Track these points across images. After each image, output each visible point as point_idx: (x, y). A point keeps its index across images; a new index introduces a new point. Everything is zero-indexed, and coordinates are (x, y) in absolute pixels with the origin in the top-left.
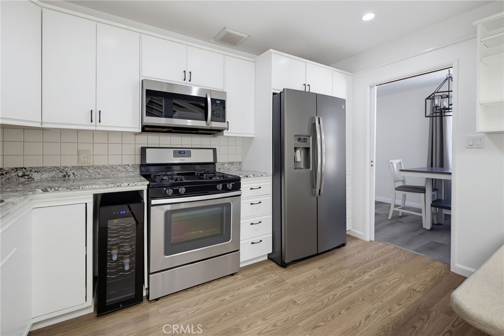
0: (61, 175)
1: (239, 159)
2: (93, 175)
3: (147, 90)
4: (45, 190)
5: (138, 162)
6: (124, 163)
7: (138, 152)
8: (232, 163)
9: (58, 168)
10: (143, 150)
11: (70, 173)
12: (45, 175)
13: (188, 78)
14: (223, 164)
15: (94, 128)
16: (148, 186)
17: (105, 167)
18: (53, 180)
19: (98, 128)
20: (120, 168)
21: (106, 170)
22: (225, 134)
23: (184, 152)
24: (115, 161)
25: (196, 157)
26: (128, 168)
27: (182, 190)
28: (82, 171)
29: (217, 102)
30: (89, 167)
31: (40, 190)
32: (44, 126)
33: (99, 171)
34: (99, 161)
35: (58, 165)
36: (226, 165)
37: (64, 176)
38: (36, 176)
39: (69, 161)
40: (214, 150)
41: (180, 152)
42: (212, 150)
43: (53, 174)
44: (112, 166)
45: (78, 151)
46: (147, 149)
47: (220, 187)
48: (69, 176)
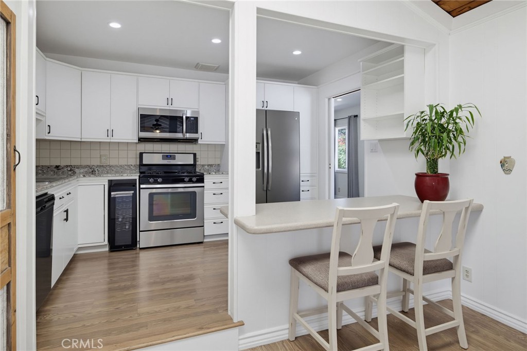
0: (91, 170)
1: (218, 162)
2: (109, 171)
3: (141, 115)
4: (84, 176)
5: (138, 163)
6: (129, 164)
7: (138, 156)
8: (211, 165)
9: (89, 166)
10: (141, 154)
11: (96, 170)
12: (82, 171)
13: (170, 103)
14: (203, 166)
15: (109, 141)
16: (139, 176)
17: (117, 166)
18: (86, 172)
19: (112, 141)
20: (126, 167)
21: (117, 168)
22: (199, 142)
23: (171, 156)
24: (123, 162)
25: (180, 160)
26: (132, 167)
27: (160, 180)
28: (102, 168)
29: (192, 119)
30: (107, 166)
31: (82, 176)
32: (83, 140)
33: (113, 169)
34: (113, 162)
35: (89, 164)
36: (206, 167)
37: (93, 171)
38: (77, 170)
39: (95, 162)
40: (195, 155)
41: (167, 156)
42: (192, 155)
43: (86, 170)
44: (121, 166)
45: (100, 155)
46: (144, 154)
47: (187, 179)
48: (95, 171)
